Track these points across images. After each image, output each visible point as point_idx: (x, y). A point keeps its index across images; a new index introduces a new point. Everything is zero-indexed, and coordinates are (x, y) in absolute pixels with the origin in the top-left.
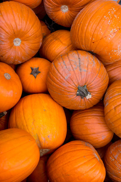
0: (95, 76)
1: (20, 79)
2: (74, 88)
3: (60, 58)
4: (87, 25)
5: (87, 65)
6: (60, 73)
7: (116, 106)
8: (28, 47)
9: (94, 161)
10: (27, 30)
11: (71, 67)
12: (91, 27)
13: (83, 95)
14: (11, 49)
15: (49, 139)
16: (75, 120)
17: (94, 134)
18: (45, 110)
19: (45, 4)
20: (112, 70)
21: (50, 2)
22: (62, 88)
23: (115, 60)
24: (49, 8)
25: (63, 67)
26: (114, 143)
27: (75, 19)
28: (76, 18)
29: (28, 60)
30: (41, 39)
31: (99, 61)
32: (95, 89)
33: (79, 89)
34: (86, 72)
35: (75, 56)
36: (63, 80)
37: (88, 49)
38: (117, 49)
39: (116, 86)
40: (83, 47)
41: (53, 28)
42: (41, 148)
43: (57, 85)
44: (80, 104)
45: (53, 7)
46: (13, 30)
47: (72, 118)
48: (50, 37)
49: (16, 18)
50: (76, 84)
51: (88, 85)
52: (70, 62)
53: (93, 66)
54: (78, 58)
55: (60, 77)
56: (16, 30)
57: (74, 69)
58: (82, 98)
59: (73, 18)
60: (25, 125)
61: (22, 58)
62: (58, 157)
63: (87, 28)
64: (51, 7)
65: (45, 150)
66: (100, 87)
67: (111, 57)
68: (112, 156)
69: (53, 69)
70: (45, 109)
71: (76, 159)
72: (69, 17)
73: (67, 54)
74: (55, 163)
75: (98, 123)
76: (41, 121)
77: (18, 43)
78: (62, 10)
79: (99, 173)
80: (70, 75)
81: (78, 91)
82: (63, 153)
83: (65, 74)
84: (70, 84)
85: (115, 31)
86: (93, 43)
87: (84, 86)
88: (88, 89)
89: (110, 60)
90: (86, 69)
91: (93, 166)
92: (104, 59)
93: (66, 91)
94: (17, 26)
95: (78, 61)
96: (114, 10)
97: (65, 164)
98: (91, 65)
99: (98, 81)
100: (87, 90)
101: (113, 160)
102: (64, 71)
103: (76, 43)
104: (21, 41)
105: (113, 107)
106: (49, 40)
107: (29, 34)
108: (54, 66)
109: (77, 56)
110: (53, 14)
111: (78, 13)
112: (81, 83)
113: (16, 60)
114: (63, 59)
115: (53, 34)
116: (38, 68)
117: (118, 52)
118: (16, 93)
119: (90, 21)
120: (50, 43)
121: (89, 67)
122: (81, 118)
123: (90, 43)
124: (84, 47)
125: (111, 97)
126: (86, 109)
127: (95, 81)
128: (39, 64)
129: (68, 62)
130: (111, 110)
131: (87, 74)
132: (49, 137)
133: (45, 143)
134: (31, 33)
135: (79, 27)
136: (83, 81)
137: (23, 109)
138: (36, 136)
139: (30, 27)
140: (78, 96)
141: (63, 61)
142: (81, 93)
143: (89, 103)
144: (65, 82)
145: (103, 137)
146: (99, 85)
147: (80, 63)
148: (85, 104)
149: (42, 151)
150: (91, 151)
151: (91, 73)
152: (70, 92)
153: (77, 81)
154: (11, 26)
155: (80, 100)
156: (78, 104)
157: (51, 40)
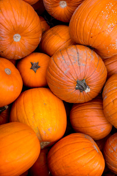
0: (94, 70)
1: (21, 74)
2: (73, 82)
3: (59, 53)
4: (85, 20)
5: (85, 59)
6: (59, 68)
7: (114, 99)
8: (28, 43)
9: (93, 153)
10: (26, 26)
11: (70, 62)
12: (89, 22)
13: (82, 89)
14: (10, 45)
15: (49, 132)
16: (75, 113)
17: (93, 126)
18: (45, 104)
20: (110, 64)
22: (62, 82)
23: (113, 54)
24: (48, 4)
25: (62, 62)
26: (113, 135)
27: (74, 15)
28: (74, 13)
29: (28, 55)
30: (41, 35)
31: (97, 55)
32: (93, 83)
33: (78, 83)
34: (84, 67)
35: (73, 51)
36: (62, 75)
37: (87, 44)
38: (114, 43)
39: (114, 80)
40: (81, 41)
41: (52, 24)
42: (41, 141)
43: (56, 79)
44: (79, 98)
45: (51, 3)
46: (13, 26)
47: (72, 111)
48: (49, 33)
49: (16, 14)
50: (75, 78)
51: (86, 79)
52: (69, 56)
53: (91, 60)
54: (77, 52)
55: (59, 72)
56: (15, 26)
57: (73, 64)
58: (81, 92)
59: (71, 14)
61: (22, 53)
62: (59, 149)
63: (85, 23)
64: (49, 3)
65: (46, 142)
66: (99, 81)
67: (109, 51)
68: (111, 148)
69: (52, 64)
70: (46, 102)
72: (68, 12)
73: (66, 49)
74: (55, 155)
75: (97, 116)
76: (41, 115)
77: (17, 38)
78: (60, 5)
79: (98, 164)
80: (69, 69)
81: (77, 85)
82: (63, 145)
83: (64, 68)
84: (69, 78)
85: (113, 25)
86: (91, 37)
87: (82, 80)
88: (86, 82)
89: (108, 54)
90: (84, 64)
91: (93, 158)
92: (102, 53)
93: (66, 85)
94: (17, 22)
95: (76, 56)
96: (111, 5)
97: (65, 156)
99: (97, 75)
100: (86, 84)
101: (112, 151)
102: (63, 65)
103: (75, 38)
104: (20, 37)
105: (111, 100)
107: (29, 29)
108: (53, 61)
109: (76, 50)
110: (52, 10)
111: (76, 8)
112: (80, 77)
114: (62, 54)
115: (52, 29)
116: (38, 62)
117: (116, 46)
118: (17, 88)
119: (88, 16)
120: (49, 38)
121: (88, 61)
122: (80, 111)
123: (88, 37)
124: (83, 42)
125: (109, 91)
126: (85, 103)
127: (93, 75)
128: (39, 59)
129: (67, 57)
130: (110, 103)
131: (85, 68)
132: (49, 130)
133: (45, 136)
134: (31, 29)
135: (78, 22)
136: (81, 75)
137: (24, 104)
138: (37, 129)
139: (30, 23)
140: (77, 90)
141: (62, 56)
142: (80, 87)
143: (88, 96)
144: (64, 77)
145: (102, 130)
146: (98, 79)
147: (78, 58)
148: (84, 98)
149: (43, 144)
150: (91, 143)
151: (90, 67)
152: (69, 86)
153: (76, 75)
154: (10, 22)
155: (79, 94)
156: (77, 98)
157: (50, 35)
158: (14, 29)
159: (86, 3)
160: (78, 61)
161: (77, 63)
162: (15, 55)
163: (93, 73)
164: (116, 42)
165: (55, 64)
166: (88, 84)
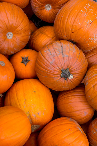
0: (76, 60)
1: (13, 66)
2: (59, 71)
3: (46, 47)
4: (67, 18)
5: (68, 51)
6: (46, 59)
7: (94, 84)
8: (19, 40)
9: (78, 132)
10: (17, 25)
11: (55, 54)
12: (70, 19)
13: (66, 77)
14: (4, 41)
15: (39, 116)
16: (61, 100)
17: (77, 111)
18: (35, 92)
19: (32, 4)
20: (90, 57)
21: (36, 2)
22: (49, 71)
23: (93, 47)
24: (35, 7)
25: (48, 54)
26: (95, 119)
27: (57, 15)
28: (58, 13)
29: (19, 51)
30: (30, 33)
31: (78, 48)
32: (76, 72)
33: (62, 72)
34: (68, 57)
35: (58, 45)
36: (49, 65)
37: (69, 38)
38: (93, 38)
39: (94, 68)
40: (64, 37)
41: (39, 26)
42: (32, 124)
43: (44, 69)
44: (64, 85)
45: (38, 6)
46: (6, 25)
47: (58, 98)
48: (37, 32)
49: (8, 15)
50: (60, 67)
51: (70, 68)
52: (54, 49)
53: (73, 52)
54: (61, 46)
55: (46, 62)
56: (8, 25)
57: (58, 55)
58: (65, 79)
59: (55, 15)
60: (18, 104)
61: (14, 49)
62: (47, 131)
63: (67, 21)
64: (37, 7)
65: (36, 126)
66: (81, 70)
67: (89, 45)
68: (94, 130)
69: (40, 56)
70: (35, 90)
71: (62, 131)
72: (53, 14)
73: (52, 44)
74: (44, 136)
75: (80, 102)
76: (31, 100)
77: (10, 36)
78: (46, 8)
79: (83, 143)
80: (55, 60)
81: (61, 74)
82: (51, 127)
83: (50, 59)
84: (55, 68)
85: (91, 22)
86: (73, 32)
87: (66, 69)
88: (70, 71)
89: (88, 47)
90: (67, 55)
91: (77, 137)
92: (83, 47)
93: (52, 73)
94: (10, 21)
95: (60, 48)
96: (89, 5)
97: (53, 136)
98: (72, 51)
99: (79, 64)
101: (95, 133)
102: (50, 57)
103: (59, 34)
104: (12, 35)
105: (92, 86)
106: (36, 34)
107: (20, 28)
108: (41, 54)
109: (60, 44)
110: (39, 12)
111: (59, 10)
112: (64, 66)
113: (9, 51)
114: (48, 48)
115: (39, 29)
116: (28, 57)
117: (94, 40)
118: (10, 77)
119: (69, 15)
120: (37, 37)
121: (70, 53)
122: (66, 98)
123: (70, 33)
124: (66, 37)
125: (90, 78)
126: (69, 90)
127: (75, 64)
128: (28, 54)
129: (52, 49)
130: (91, 88)
131: (68, 59)
132: (38, 114)
133: (35, 120)
134: (21, 28)
135: (61, 20)
136: (65, 65)
137: (16, 92)
138: (28, 113)
139: (20, 23)
140: (62, 78)
141: (48, 49)
142: (64, 75)
143: (72, 84)
144: (50, 66)
145: (85, 114)
146: (79, 68)
147: (62, 50)
148: (69, 85)
149: (34, 127)
150: (75, 125)
151: (72, 58)
152: (55, 74)
153: (60, 64)
154: (4, 22)
155: (64, 81)
156: (62, 85)
157: (38, 34)
158: (7, 28)
159: (68, 4)
160: (62, 53)
161: (61, 55)
162: (8, 50)
163: (75, 63)
164: (94, 37)
165: (42, 57)
166: (71, 73)
